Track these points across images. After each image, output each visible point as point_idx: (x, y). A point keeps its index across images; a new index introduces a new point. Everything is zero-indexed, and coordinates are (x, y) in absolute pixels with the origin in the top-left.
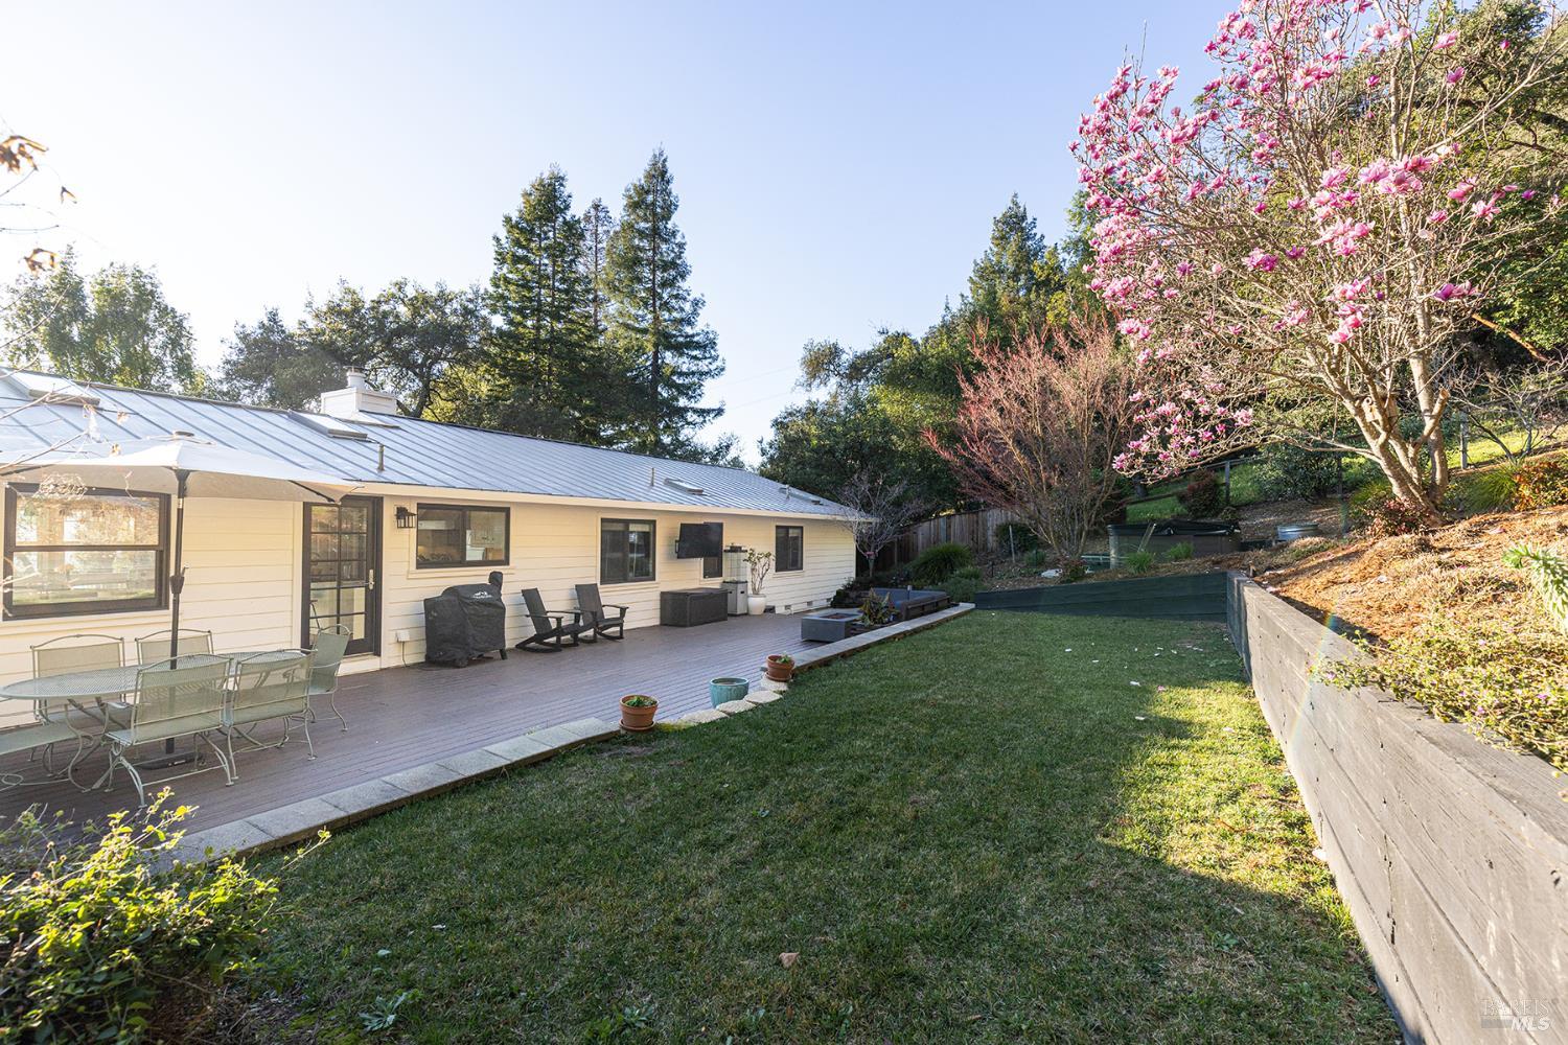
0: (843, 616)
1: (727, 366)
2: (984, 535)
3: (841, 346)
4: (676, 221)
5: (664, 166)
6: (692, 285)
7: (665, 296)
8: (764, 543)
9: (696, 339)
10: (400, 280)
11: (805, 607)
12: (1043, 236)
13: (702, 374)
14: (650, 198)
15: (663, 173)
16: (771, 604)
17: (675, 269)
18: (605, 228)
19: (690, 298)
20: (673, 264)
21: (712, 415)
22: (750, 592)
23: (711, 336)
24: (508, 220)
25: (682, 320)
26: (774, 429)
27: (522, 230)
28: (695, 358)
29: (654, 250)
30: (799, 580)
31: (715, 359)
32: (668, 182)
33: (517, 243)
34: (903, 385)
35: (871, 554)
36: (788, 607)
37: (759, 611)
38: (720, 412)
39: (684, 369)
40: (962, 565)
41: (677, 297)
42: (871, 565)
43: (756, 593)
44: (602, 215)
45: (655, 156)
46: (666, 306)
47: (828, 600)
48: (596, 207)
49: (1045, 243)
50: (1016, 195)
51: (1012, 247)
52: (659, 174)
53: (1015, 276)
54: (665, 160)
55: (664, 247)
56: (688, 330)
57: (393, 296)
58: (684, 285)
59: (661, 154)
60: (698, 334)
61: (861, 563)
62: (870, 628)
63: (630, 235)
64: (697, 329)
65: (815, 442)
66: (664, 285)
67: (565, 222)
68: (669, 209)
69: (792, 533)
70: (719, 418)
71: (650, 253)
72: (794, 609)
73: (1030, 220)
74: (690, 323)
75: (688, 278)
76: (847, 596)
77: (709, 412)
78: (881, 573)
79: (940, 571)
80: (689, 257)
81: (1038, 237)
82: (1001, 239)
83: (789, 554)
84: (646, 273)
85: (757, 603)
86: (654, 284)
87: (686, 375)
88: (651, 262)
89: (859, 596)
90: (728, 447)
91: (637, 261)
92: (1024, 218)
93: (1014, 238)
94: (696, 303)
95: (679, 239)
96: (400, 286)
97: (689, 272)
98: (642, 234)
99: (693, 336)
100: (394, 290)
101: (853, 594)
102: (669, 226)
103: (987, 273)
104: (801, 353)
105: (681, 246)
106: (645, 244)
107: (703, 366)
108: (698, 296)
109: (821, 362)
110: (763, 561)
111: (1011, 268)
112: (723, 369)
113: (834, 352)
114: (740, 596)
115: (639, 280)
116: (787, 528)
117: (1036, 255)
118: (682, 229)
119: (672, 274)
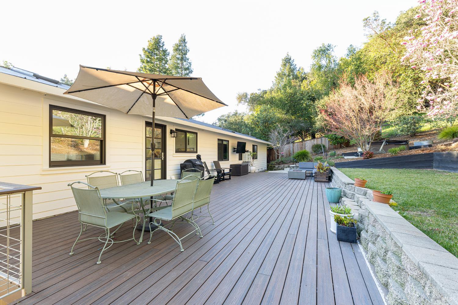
5: (185, 38)
12: (296, 65)
14: (180, 48)
15: (184, 40)
20: (188, 69)
24: (144, 49)
27: (149, 52)
29: (182, 64)
30: (257, 162)
32: (186, 43)
33: (148, 57)
37: (253, 171)
45: (182, 35)
50: (288, 53)
51: (287, 68)
52: (183, 41)
53: (289, 76)
54: (185, 36)
55: (185, 63)
59: (184, 34)
67: (163, 50)
68: (186, 51)
69: (255, 147)
73: (292, 60)
79: (303, 159)
81: (294, 65)
82: (284, 65)
84: (180, 71)
85: (253, 169)
88: (181, 68)
91: (177, 67)
92: (290, 59)
93: (288, 64)
95: (189, 61)
97: (193, 71)
98: (178, 59)
102: (187, 57)
103: (281, 75)
104: (237, 95)
105: (190, 63)
106: (179, 62)
109: (242, 98)
111: (287, 74)
113: (245, 95)
114: (249, 167)
115: (178, 73)
116: (254, 145)
117: (294, 70)
119: (188, 72)
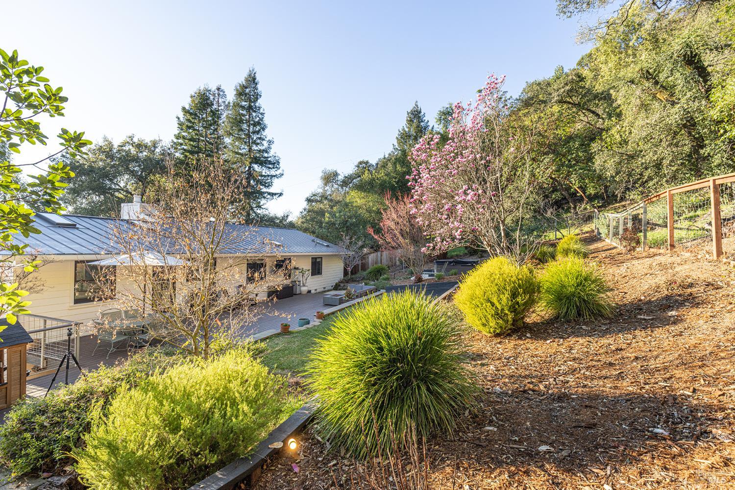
0: (338, 295)
1: (284, 173)
2: (395, 259)
3: (338, 172)
4: (260, 102)
5: (254, 76)
6: (268, 134)
7: (255, 138)
8: (307, 265)
9: (269, 159)
10: (131, 135)
11: (323, 289)
12: (428, 121)
13: (272, 176)
14: (247, 90)
15: (254, 79)
16: (310, 289)
17: (260, 125)
18: (223, 100)
19: (267, 139)
20: (259, 123)
21: (277, 196)
22: (302, 285)
23: (277, 158)
24: (184, 109)
25: (264, 150)
26: (306, 202)
27: (191, 114)
28: (269, 168)
29: (249, 115)
30: (321, 279)
31: (279, 168)
32: (256, 84)
33: (188, 120)
34: (365, 191)
35: (349, 269)
36: (316, 290)
37: (305, 293)
38: (281, 194)
39: (263, 174)
40: (385, 273)
41: (260, 138)
42: (349, 273)
43: (304, 286)
44: (221, 93)
45: (250, 71)
46: (254, 142)
47: (332, 286)
48: (218, 89)
49: (429, 124)
50: (417, 102)
51: (415, 125)
52: (252, 80)
53: (416, 138)
54: (255, 73)
55: (254, 114)
56: (266, 155)
57: (128, 143)
58: (264, 133)
59: (253, 70)
60: (270, 157)
61: (346, 273)
62: (348, 301)
63: (237, 108)
64: (270, 155)
65: (327, 219)
66: (254, 132)
67: (212, 111)
68: (257, 96)
69: (318, 260)
70: (280, 197)
71: (247, 117)
72: (318, 291)
73: (422, 114)
74: (267, 152)
75: (266, 130)
76: (339, 286)
77: (275, 194)
78: (353, 276)
79: (376, 276)
80: (266, 120)
81: (426, 121)
82: (410, 121)
83: (317, 267)
84: (245, 126)
85: (304, 289)
86: (249, 132)
87: (265, 176)
88: (248, 121)
89: (344, 286)
90: (287, 216)
91: (241, 121)
92: (420, 112)
93: (415, 121)
94: (270, 142)
95: (261, 111)
96: (131, 138)
97: (266, 127)
98: (243, 107)
99: (268, 158)
100: (128, 140)
101: (342, 285)
102: (257, 104)
103: (404, 137)
104: (321, 174)
105: (262, 114)
106: (244, 112)
107: (273, 172)
108: (271, 139)
109: (329, 178)
110: (307, 273)
112: (283, 175)
113: (336, 174)
114: (298, 287)
115: (242, 130)
116: (316, 258)
117: (425, 129)
118: (263, 106)
119: (258, 128)
